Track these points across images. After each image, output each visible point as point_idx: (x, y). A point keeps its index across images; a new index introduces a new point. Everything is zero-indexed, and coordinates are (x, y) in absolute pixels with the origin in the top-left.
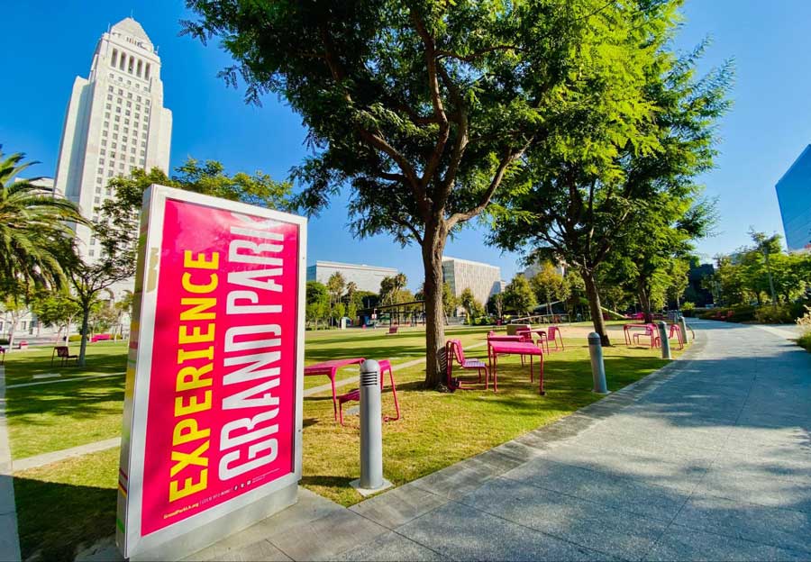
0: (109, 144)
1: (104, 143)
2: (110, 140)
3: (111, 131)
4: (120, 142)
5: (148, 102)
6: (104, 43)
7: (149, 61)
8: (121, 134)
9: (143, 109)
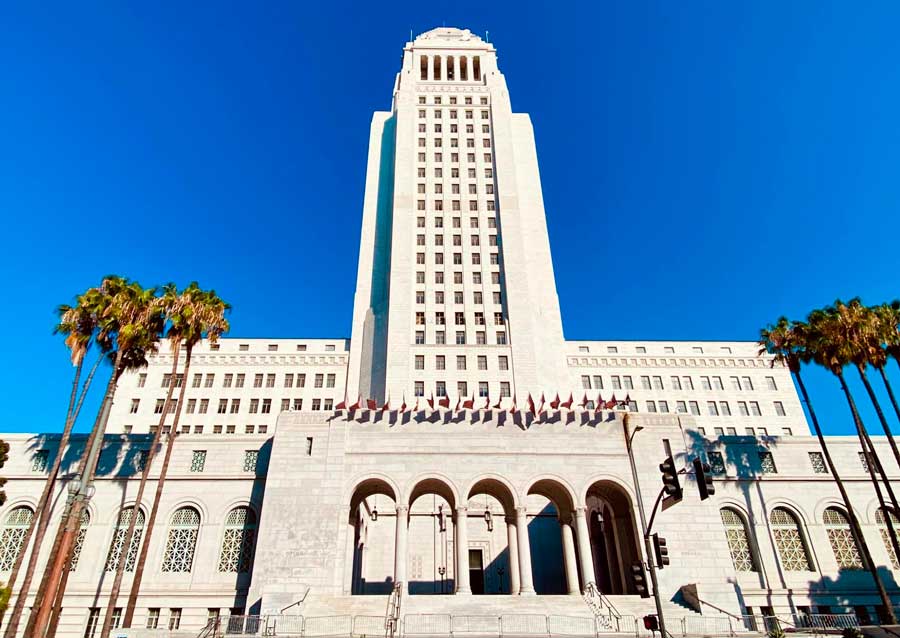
0: (430, 189)
1: (422, 187)
2: (431, 180)
3: (431, 164)
4: (447, 180)
5: (484, 100)
6: (407, 55)
7: (476, 53)
8: (447, 165)
9: (477, 113)
